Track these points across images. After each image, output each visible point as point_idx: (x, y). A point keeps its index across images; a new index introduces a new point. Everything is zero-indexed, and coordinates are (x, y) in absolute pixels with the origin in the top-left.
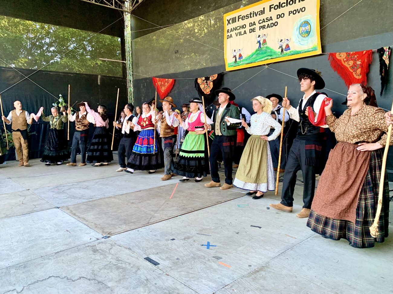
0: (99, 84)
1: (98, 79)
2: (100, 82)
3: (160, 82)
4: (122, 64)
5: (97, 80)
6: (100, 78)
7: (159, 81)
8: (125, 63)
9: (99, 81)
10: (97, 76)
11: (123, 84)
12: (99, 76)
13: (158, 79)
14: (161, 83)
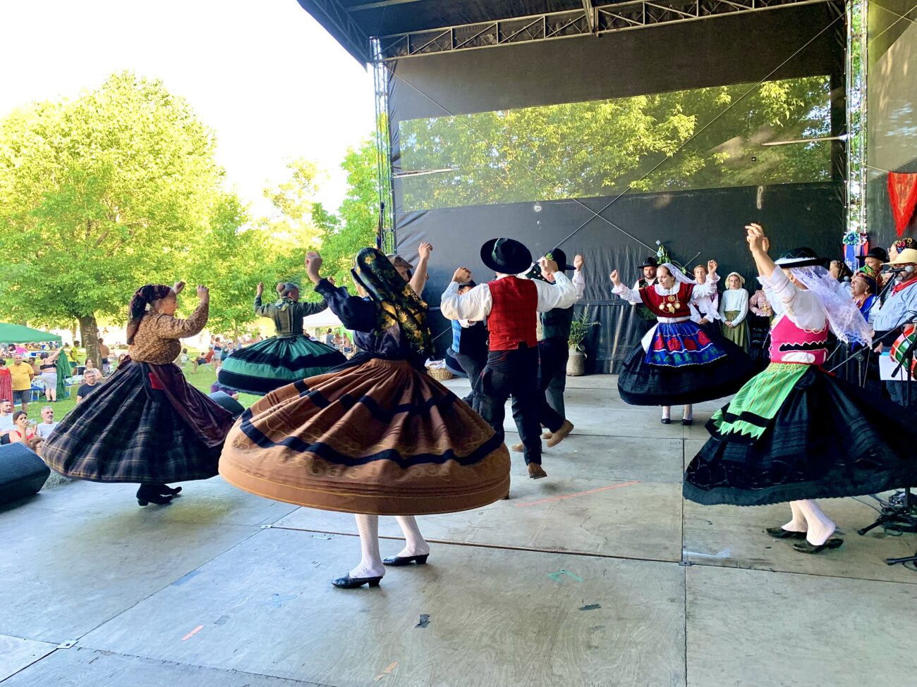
0: (759, 207)
1: (757, 195)
2: (763, 204)
3: (900, 185)
4: (830, 145)
5: (755, 200)
6: (762, 194)
7: (899, 182)
8: (843, 143)
9: (759, 201)
10: (753, 189)
11: (831, 199)
12: (762, 188)
13: (896, 174)
14: (901, 187)
